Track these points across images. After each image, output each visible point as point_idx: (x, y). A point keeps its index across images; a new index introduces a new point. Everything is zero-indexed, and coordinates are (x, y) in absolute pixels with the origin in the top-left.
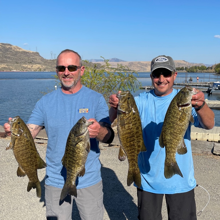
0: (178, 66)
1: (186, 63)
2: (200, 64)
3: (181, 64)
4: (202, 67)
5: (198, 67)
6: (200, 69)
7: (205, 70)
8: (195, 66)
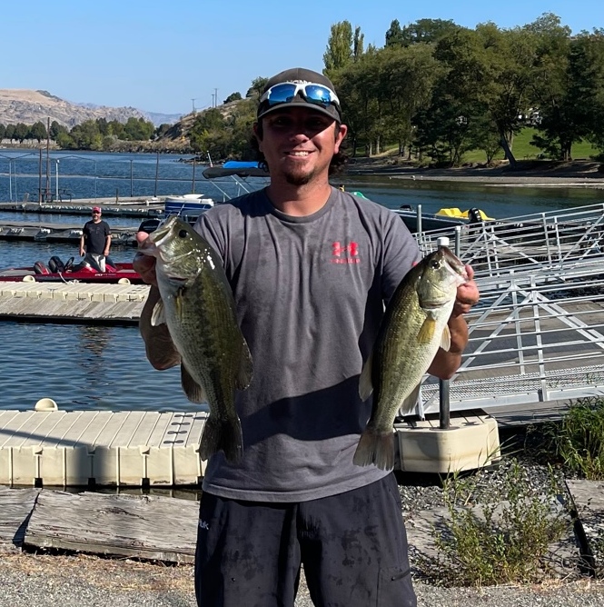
0: (18, 117)
1: (53, 104)
2: (121, 111)
3: (29, 108)
4: (132, 126)
5: (115, 124)
6: (123, 132)
7: (147, 139)
8: (97, 121)
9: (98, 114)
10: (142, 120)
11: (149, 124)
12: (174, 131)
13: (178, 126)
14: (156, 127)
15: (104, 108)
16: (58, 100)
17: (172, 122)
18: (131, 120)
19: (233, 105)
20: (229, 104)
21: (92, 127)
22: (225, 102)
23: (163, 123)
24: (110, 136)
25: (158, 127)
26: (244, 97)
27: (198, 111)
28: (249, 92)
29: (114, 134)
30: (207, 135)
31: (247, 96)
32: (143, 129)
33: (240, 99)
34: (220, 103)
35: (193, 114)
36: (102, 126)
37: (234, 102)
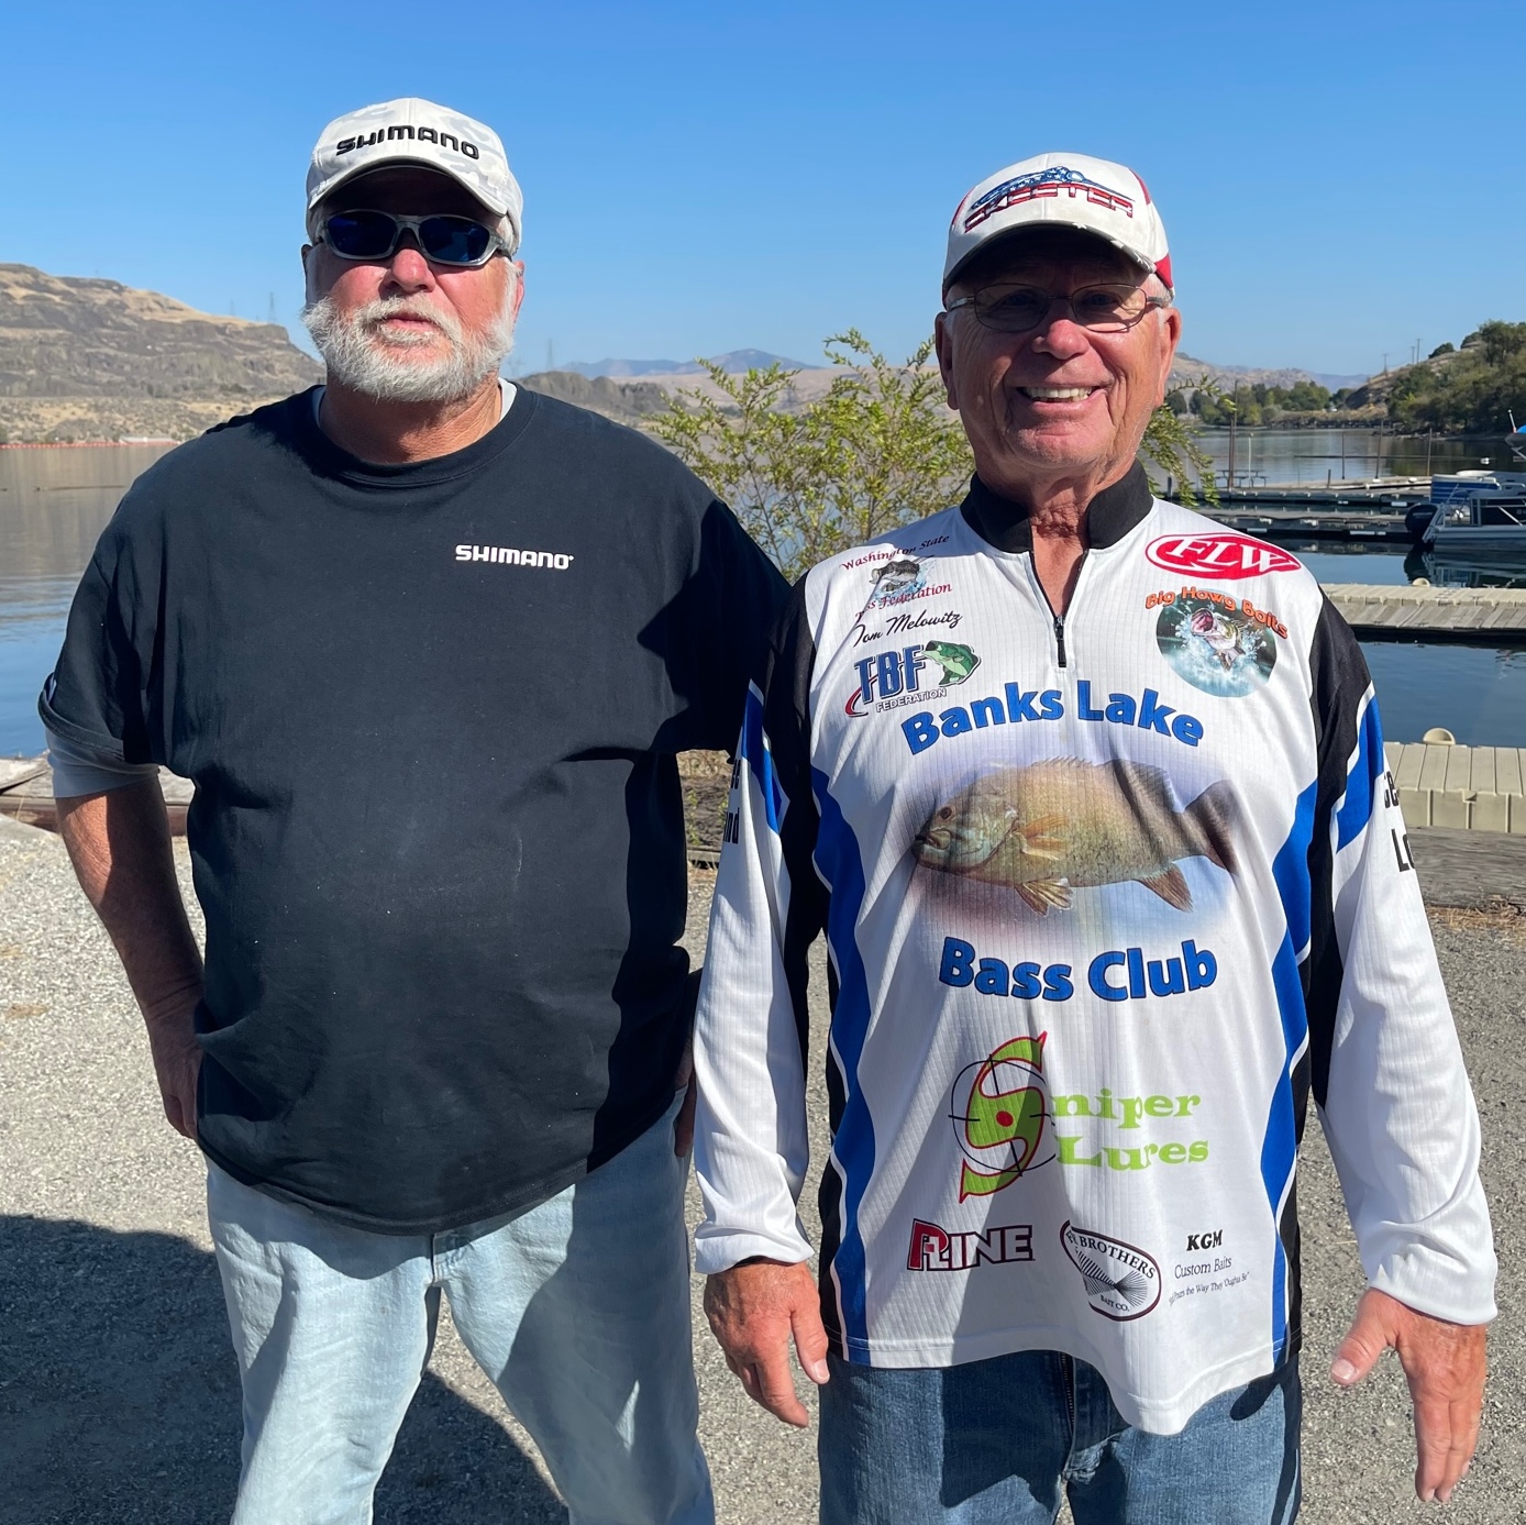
1: (1192, 368)
4: (1300, 392)
5: (1277, 391)
6: (1289, 401)
7: (1319, 409)
8: (1254, 388)
9: (1250, 381)
10: (1313, 384)
11: (1322, 390)
12: (1358, 398)
13: (1364, 390)
14: (1332, 392)
15: (1259, 371)
16: (1198, 363)
17: (1355, 385)
18: (1298, 385)
19: (1444, 360)
20: (1436, 358)
21: (1248, 395)
22: (1431, 357)
23: (1342, 387)
24: (1272, 406)
25: (1335, 392)
26: (1457, 348)
27: (1391, 370)
28: (1465, 342)
29: (1276, 403)
30: (1412, 399)
31: (1462, 347)
32: (1315, 396)
33: (1452, 351)
34: (1424, 357)
35: (1385, 373)
36: (1260, 394)
37: (1443, 356)
